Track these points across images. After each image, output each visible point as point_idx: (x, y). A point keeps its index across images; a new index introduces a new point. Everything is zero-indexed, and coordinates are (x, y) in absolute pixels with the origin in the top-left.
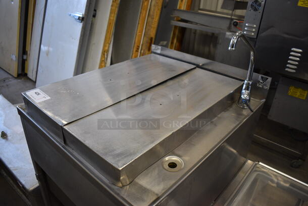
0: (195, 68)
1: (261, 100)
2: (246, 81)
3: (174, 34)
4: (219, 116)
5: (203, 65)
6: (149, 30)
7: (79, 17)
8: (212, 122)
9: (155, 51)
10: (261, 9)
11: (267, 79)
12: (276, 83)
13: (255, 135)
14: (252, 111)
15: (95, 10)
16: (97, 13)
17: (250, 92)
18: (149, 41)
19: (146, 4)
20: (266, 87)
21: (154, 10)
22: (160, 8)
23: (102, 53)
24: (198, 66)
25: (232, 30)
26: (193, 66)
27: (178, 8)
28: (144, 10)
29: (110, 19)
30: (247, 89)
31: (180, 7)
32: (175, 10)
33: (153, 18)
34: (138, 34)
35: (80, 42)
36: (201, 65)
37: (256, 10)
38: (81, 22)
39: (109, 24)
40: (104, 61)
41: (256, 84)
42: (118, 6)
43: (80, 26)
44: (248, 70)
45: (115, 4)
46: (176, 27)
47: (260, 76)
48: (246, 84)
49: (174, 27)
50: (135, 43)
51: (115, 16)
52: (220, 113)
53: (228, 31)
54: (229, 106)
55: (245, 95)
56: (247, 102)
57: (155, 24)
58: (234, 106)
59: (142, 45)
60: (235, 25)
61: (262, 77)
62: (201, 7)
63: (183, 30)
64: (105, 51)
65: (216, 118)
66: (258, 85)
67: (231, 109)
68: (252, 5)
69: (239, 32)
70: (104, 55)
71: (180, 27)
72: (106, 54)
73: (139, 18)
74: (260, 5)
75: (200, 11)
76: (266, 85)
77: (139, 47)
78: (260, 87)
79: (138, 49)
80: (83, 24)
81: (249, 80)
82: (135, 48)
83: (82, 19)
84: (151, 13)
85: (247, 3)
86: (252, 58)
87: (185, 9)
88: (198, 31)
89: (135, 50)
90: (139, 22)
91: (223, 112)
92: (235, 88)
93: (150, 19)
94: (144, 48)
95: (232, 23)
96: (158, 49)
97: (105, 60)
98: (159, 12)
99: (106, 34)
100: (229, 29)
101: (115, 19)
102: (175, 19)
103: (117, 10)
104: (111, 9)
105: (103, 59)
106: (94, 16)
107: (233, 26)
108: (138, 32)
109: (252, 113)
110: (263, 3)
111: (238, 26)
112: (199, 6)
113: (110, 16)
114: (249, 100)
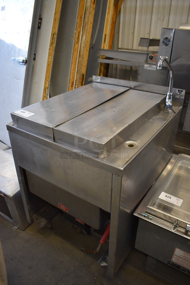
0: (129, 90)
1: (179, 107)
2: (168, 94)
3: (100, 70)
4: (153, 118)
5: (135, 87)
6: (81, 68)
7: (23, 60)
8: (149, 122)
9: (95, 81)
10: (171, 43)
11: (182, 91)
12: (187, 101)
13: (175, 145)
14: (175, 113)
15: (35, 54)
16: (36, 56)
17: (172, 100)
18: (82, 77)
19: (77, 46)
20: (182, 97)
21: (84, 51)
22: (88, 49)
23: (44, 90)
24: (131, 88)
25: (148, 63)
26: (128, 89)
27: (102, 48)
28: (75, 51)
29: (48, 61)
30: (169, 98)
31: (103, 48)
32: (100, 50)
33: (84, 58)
34: (72, 72)
35: (25, 82)
36: (133, 87)
37: (166, 45)
38: (25, 65)
39: (48, 65)
40: (45, 96)
41: (175, 96)
42: (54, 49)
43: (24, 68)
44: (169, 86)
45: (52, 48)
46: (101, 64)
47: (177, 90)
48: (169, 95)
49: (99, 64)
50: (70, 80)
51: (53, 58)
52: (153, 116)
53: (145, 64)
54: (158, 112)
55: (169, 102)
56: (170, 107)
57: (85, 63)
58: (162, 112)
59: (76, 81)
60: (151, 58)
61: (178, 90)
62: (120, 47)
63: (107, 66)
64: (46, 88)
65: (151, 120)
66: (176, 96)
67: (160, 114)
68: (163, 42)
69: (163, 57)
70: (45, 91)
71: (104, 63)
72: (47, 90)
73: (72, 59)
74: (169, 41)
75: (119, 50)
76: (182, 96)
77: (73, 82)
78: (178, 98)
79: (73, 84)
80: (27, 66)
81: (170, 92)
82: (70, 84)
83: (25, 62)
84: (82, 54)
85: (159, 40)
86: (171, 76)
87: (107, 49)
88: (118, 66)
89: (70, 86)
90: (72, 62)
91: (155, 116)
92: (161, 100)
93: (81, 58)
94: (77, 83)
95: (149, 57)
96: (98, 78)
97: (47, 96)
98: (88, 53)
99: (46, 74)
100: (146, 62)
101: (52, 60)
102: (101, 57)
103: (53, 52)
104: (49, 53)
105: (45, 95)
106: (34, 59)
107: (149, 59)
108: (72, 70)
109: (175, 114)
110: (172, 39)
111: (153, 59)
112: (118, 46)
113: (48, 58)
114: (172, 106)
